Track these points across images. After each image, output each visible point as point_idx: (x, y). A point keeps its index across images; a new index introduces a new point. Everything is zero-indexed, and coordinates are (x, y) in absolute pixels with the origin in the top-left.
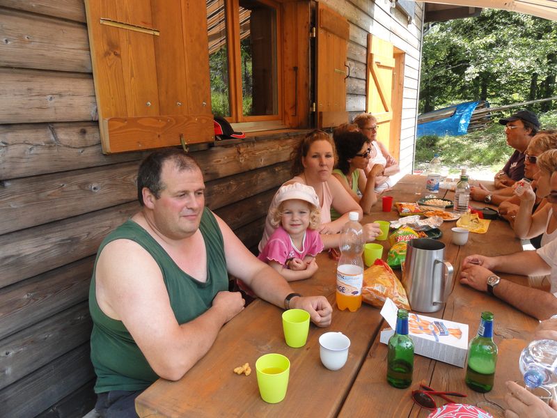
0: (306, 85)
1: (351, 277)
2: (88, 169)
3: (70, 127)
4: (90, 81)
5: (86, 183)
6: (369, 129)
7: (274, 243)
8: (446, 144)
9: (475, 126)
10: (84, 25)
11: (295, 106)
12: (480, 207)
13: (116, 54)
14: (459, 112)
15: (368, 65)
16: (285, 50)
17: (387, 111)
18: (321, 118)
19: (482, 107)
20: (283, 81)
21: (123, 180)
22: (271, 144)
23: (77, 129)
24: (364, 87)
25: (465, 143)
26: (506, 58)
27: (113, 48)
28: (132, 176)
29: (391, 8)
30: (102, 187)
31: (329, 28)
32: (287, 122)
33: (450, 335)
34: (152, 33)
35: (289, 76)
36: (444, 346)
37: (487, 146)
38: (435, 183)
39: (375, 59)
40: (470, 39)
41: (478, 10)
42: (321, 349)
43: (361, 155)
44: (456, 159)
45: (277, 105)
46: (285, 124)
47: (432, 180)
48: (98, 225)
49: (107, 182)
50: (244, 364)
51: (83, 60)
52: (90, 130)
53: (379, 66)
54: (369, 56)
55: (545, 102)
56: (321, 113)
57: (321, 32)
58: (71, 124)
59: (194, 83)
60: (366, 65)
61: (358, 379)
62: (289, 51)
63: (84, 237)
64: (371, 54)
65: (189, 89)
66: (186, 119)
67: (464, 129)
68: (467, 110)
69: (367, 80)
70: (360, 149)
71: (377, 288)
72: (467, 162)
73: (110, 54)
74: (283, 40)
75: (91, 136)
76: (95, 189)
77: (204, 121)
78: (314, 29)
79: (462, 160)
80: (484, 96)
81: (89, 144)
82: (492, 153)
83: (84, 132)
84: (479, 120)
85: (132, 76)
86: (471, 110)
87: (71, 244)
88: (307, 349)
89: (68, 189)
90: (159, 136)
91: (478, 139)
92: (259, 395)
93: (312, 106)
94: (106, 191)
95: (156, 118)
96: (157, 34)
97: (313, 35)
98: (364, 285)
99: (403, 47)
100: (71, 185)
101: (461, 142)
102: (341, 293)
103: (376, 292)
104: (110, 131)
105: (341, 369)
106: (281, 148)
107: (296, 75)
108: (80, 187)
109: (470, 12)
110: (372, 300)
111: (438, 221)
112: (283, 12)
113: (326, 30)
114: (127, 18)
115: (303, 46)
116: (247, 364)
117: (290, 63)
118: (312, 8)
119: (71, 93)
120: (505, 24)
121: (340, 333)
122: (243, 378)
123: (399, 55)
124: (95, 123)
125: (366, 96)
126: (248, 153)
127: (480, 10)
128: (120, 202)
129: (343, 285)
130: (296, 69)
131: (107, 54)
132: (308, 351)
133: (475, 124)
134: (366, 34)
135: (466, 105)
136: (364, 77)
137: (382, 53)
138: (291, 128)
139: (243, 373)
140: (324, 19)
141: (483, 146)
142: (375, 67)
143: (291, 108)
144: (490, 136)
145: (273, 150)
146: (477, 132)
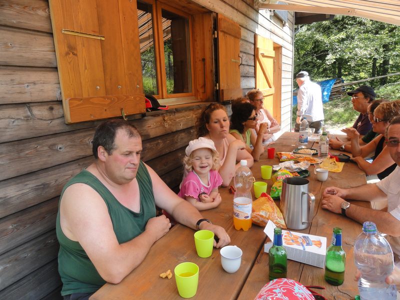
0: (212, 71)
1: (243, 206)
2: (55, 135)
3: (42, 105)
4: (56, 73)
5: (54, 145)
6: (258, 100)
10: (51, 34)
11: (204, 86)
12: (337, 153)
13: (74, 54)
15: (256, 56)
16: (196, 47)
17: (270, 87)
18: (223, 94)
19: (339, 83)
20: (195, 69)
21: (81, 141)
22: (187, 113)
23: (47, 107)
24: (253, 71)
25: (328, 108)
26: (354, 48)
27: (71, 50)
28: (87, 139)
29: (271, 16)
30: (65, 147)
31: (225, 30)
32: (199, 98)
33: (313, 245)
34: (99, 38)
35: (199, 65)
36: (309, 253)
37: (343, 110)
38: (304, 137)
39: (260, 52)
40: (328, 35)
41: (332, 16)
42: (222, 258)
43: (251, 119)
45: (191, 85)
46: (197, 99)
47: (303, 135)
48: (63, 174)
49: (69, 143)
50: (167, 271)
51: (50, 59)
52: (56, 107)
53: (263, 56)
54: (256, 50)
55: (383, 78)
56: (222, 90)
57: (221, 34)
58: (43, 104)
60: (254, 56)
61: (248, 279)
62: (198, 48)
63: (53, 183)
64: (258, 48)
65: (126, 76)
66: (125, 98)
67: (326, 99)
68: (328, 85)
69: (255, 66)
70: (250, 115)
71: (262, 213)
72: (329, 122)
73: (69, 54)
74: (194, 40)
75: (57, 111)
76: (60, 148)
77: (138, 99)
78: (216, 32)
80: (340, 75)
81: (56, 117)
82: (347, 115)
83: (51, 109)
84: (336, 92)
85: (86, 68)
86: (331, 85)
87: (43, 188)
88: (213, 259)
89: (42, 149)
90: (106, 110)
91: (336, 106)
92: (178, 293)
93: (216, 86)
94: (68, 149)
95: (103, 97)
96: (103, 39)
97: (215, 36)
98: (253, 211)
99: (280, 42)
100: (43, 147)
102: (237, 217)
103: (262, 216)
104: (70, 108)
105: (236, 272)
107: (204, 64)
108: (49, 147)
109: (327, 18)
110: (259, 222)
111: (307, 164)
113: (224, 32)
114: (81, 29)
115: (209, 44)
116: (169, 271)
117: (199, 56)
118: (213, 17)
119: (42, 82)
120: (352, 25)
121: (235, 246)
122: (167, 281)
123: (278, 48)
124: (60, 102)
125: (255, 77)
126: (170, 120)
127: (333, 16)
128: (78, 158)
129: (238, 212)
130: (204, 60)
131: (67, 54)
132: (213, 260)
133: (334, 95)
134: (253, 34)
135: (327, 82)
136: (253, 64)
137: (265, 46)
138: (202, 102)
139: (167, 277)
140: (222, 25)
141: (340, 110)
142: (260, 57)
143: (202, 87)
144: (345, 103)
145: (188, 118)
146: (336, 101)
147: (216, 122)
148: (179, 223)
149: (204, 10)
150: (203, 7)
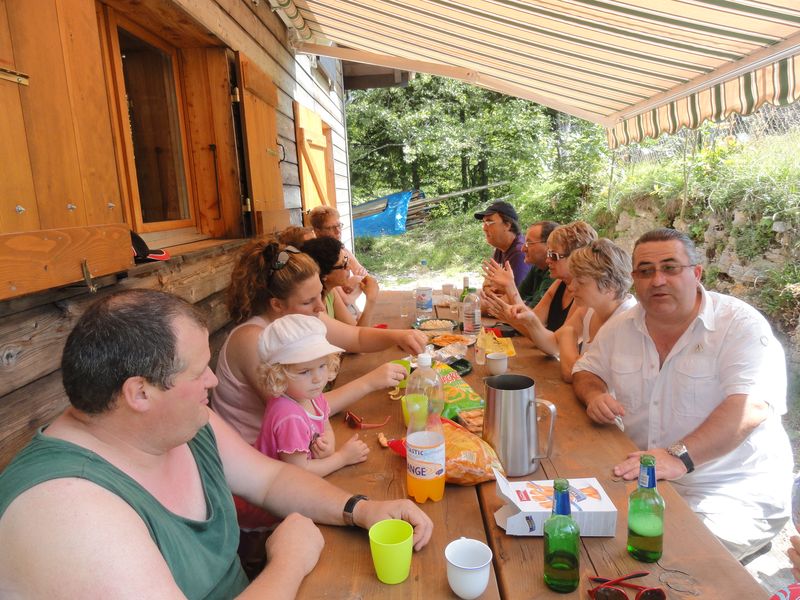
0: (233, 172)
7: (289, 423)
8: (384, 246)
9: (414, 222)
11: (217, 204)
14: (392, 205)
15: (298, 143)
16: (192, 119)
18: (260, 220)
19: (418, 198)
20: (193, 166)
22: (201, 265)
24: (297, 174)
25: (407, 244)
26: (443, 138)
29: (312, 68)
31: (255, 89)
32: (206, 230)
33: (588, 498)
34: (15, 79)
35: (203, 159)
36: (590, 514)
37: (433, 246)
39: (307, 136)
40: (400, 113)
41: (405, 75)
43: (340, 267)
44: (401, 265)
45: (186, 204)
46: (202, 233)
53: (312, 145)
54: (298, 131)
55: (483, 191)
56: (259, 213)
57: (247, 96)
60: (296, 143)
62: (198, 120)
64: (301, 129)
66: (88, 233)
67: (401, 226)
68: (401, 202)
69: (298, 165)
70: (337, 259)
71: (463, 458)
72: (414, 268)
74: (187, 104)
77: (115, 235)
78: (237, 89)
79: (408, 266)
80: (417, 185)
82: (441, 255)
84: (417, 214)
86: (406, 202)
90: (46, 268)
91: (420, 238)
93: (245, 203)
95: (35, 234)
97: (235, 98)
99: (331, 122)
101: (402, 243)
103: (465, 463)
106: (214, 271)
107: (215, 157)
109: (396, 81)
112: (182, 62)
113: (253, 92)
115: (222, 115)
117: (201, 138)
118: (230, 59)
120: (431, 98)
121: (463, 539)
123: (327, 130)
125: (301, 186)
126: (173, 283)
129: (421, 466)
130: (213, 148)
133: (413, 219)
134: (290, 101)
135: (398, 196)
136: (295, 161)
137: (310, 126)
138: (214, 238)
140: (249, 77)
141: (429, 246)
142: (306, 144)
143: (211, 207)
144: (434, 233)
145: (204, 275)
146: (418, 229)
149: (212, 41)
150: (212, 35)
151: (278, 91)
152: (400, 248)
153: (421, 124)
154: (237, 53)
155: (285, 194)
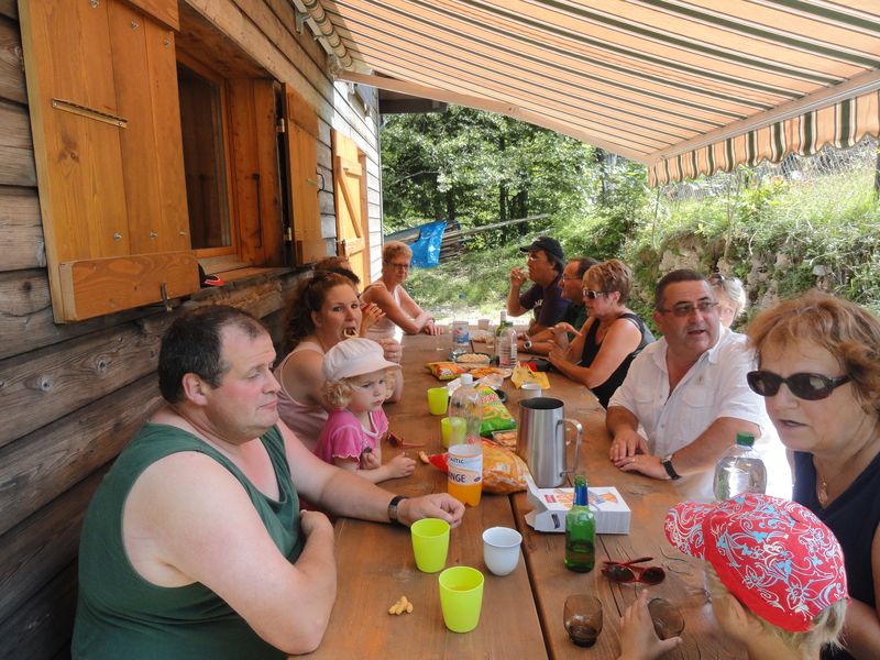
0: (276, 201)
2: (35, 352)
3: (10, 279)
4: (33, 200)
5: (35, 377)
8: (416, 279)
9: (448, 254)
10: (24, 108)
11: (259, 232)
13: (75, 158)
14: (425, 236)
15: (335, 172)
16: (236, 148)
17: (358, 237)
18: (300, 249)
19: (452, 229)
20: (236, 195)
21: (82, 366)
23: (19, 284)
24: (332, 203)
25: (440, 277)
26: (480, 167)
27: (69, 147)
28: (92, 358)
29: (349, 94)
30: (55, 381)
31: (299, 120)
32: (246, 257)
33: (607, 501)
34: (116, 123)
35: (246, 187)
37: (467, 281)
39: (344, 165)
40: (436, 139)
41: (443, 105)
44: (433, 300)
46: (242, 261)
48: (51, 449)
49: (61, 371)
50: (399, 599)
51: (24, 166)
52: (37, 283)
53: (349, 174)
54: (335, 160)
55: (523, 223)
56: (300, 242)
57: (291, 127)
58: (10, 275)
59: (170, 202)
60: (332, 171)
62: (243, 150)
63: (34, 474)
64: (339, 157)
65: (163, 212)
66: (166, 259)
67: (434, 259)
68: (435, 233)
69: (335, 194)
71: (499, 468)
72: (447, 304)
73: (66, 157)
74: (233, 134)
75: (39, 295)
76: (46, 385)
78: (283, 120)
79: (441, 301)
80: (453, 215)
81: (36, 308)
82: (475, 290)
83: (27, 288)
84: (451, 246)
85: (95, 192)
86: (439, 233)
87: (17, 489)
89: (11, 390)
90: (136, 288)
91: (454, 272)
92: (445, 628)
93: (287, 233)
94: (60, 386)
95: (127, 259)
96: (123, 125)
97: (280, 129)
98: (485, 466)
99: (364, 147)
100: (13, 383)
101: (434, 276)
103: (500, 473)
104: (74, 285)
105: (513, 571)
107: (258, 186)
108: (25, 384)
111: (497, 380)
112: (230, 92)
113: (296, 123)
114: (86, 101)
115: (267, 145)
116: (404, 599)
117: (245, 167)
118: (276, 90)
119: (9, 221)
120: (469, 124)
121: (500, 527)
122: (407, 617)
123: (362, 157)
124: (44, 271)
125: (336, 216)
127: (445, 104)
128: (78, 405)
130: (256, 177)
131: (62, 156)
133: (447, 251)
134: (328, 129)
135: (432, 226)
136: (332, 190)
137: (346, 154)
138: (254, 266)
139: (405, 612)
140: (294, 108)
141: (463, 280)
142: (343, 173)
143: (252, 236)
144: (469, 267)
146: (452, 262)
147: (336, 309)
148: (344, 517)
149: (260, 73)
150: (263, 69)
151: (319, 120)
152: (432, 281)
153: (458, 151)
154: (283, 85)
155: (322, 223)
